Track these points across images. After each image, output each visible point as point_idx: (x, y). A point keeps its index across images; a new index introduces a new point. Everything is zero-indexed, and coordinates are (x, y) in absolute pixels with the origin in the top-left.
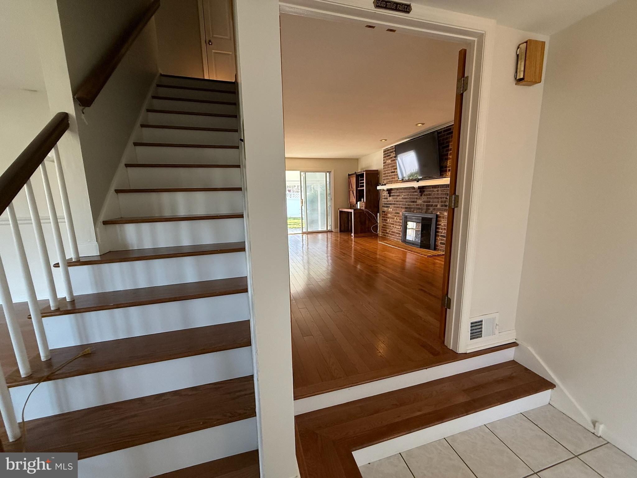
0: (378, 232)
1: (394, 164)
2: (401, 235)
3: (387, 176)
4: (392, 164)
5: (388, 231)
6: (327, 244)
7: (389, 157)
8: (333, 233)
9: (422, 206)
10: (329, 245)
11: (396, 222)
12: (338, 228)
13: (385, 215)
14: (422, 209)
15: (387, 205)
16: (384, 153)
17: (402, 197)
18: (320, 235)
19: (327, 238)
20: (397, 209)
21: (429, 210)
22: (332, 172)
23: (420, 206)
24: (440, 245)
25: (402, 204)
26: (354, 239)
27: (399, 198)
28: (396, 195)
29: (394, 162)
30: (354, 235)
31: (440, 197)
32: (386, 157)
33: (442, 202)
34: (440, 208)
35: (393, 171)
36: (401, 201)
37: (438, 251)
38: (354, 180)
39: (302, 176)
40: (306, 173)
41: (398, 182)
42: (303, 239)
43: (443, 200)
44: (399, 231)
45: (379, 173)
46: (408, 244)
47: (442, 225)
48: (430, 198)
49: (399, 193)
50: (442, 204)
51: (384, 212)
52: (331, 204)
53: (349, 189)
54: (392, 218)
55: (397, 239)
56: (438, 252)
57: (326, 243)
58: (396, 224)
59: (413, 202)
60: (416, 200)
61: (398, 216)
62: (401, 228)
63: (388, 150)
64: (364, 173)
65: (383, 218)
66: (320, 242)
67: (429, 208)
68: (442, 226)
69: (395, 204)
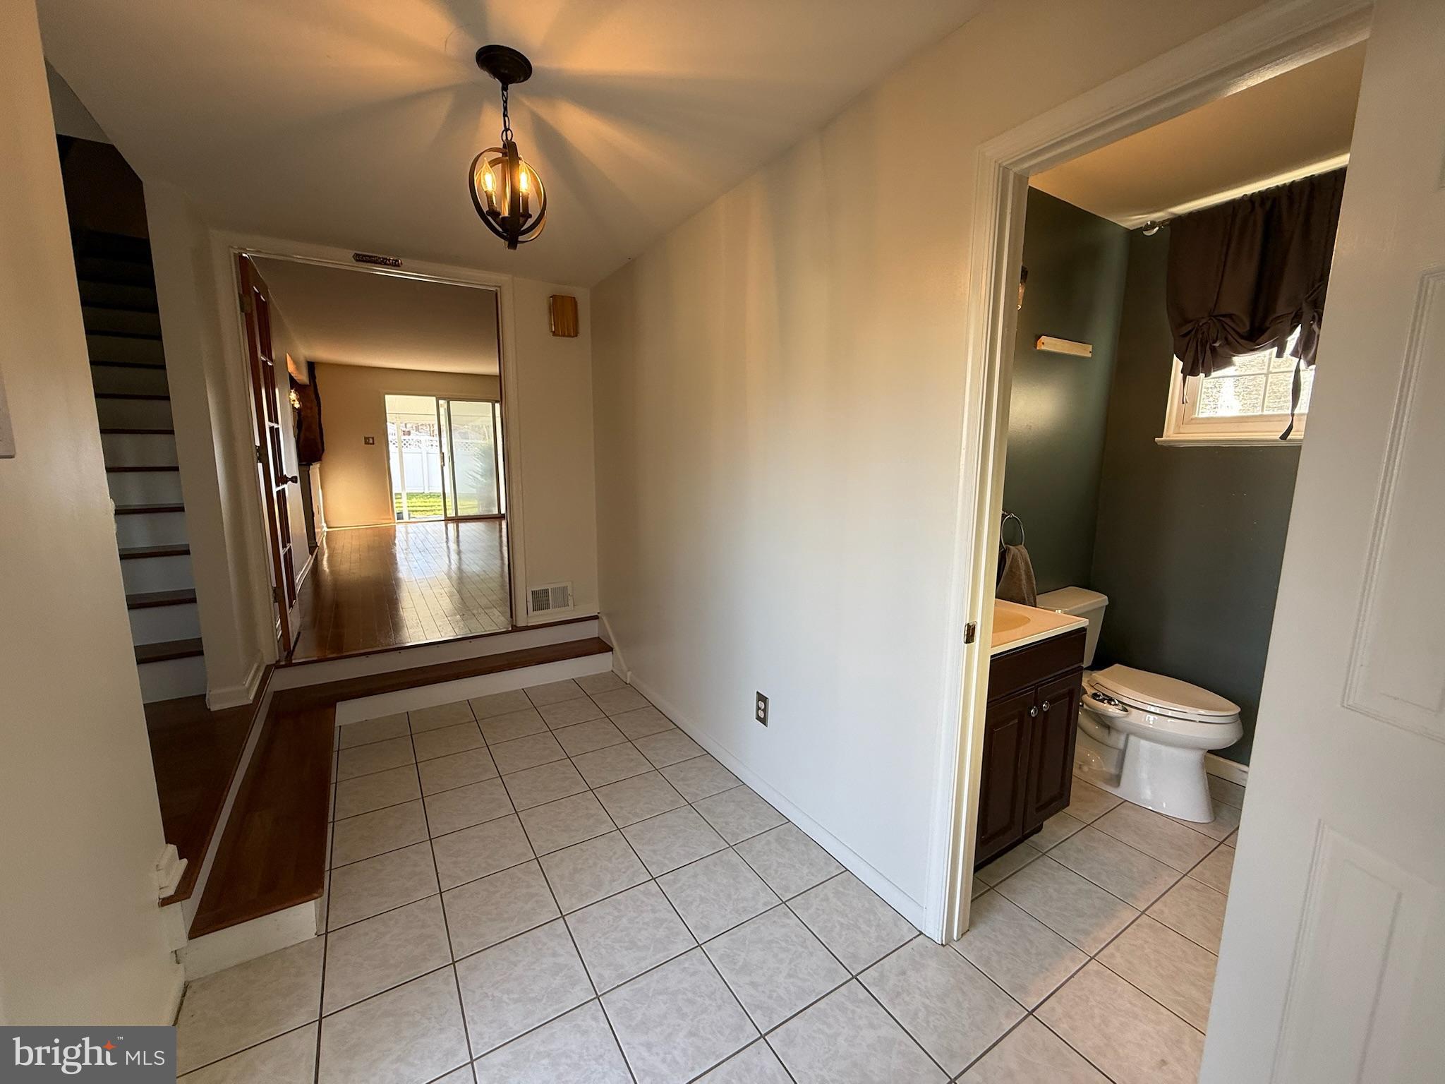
40: (451, 402)
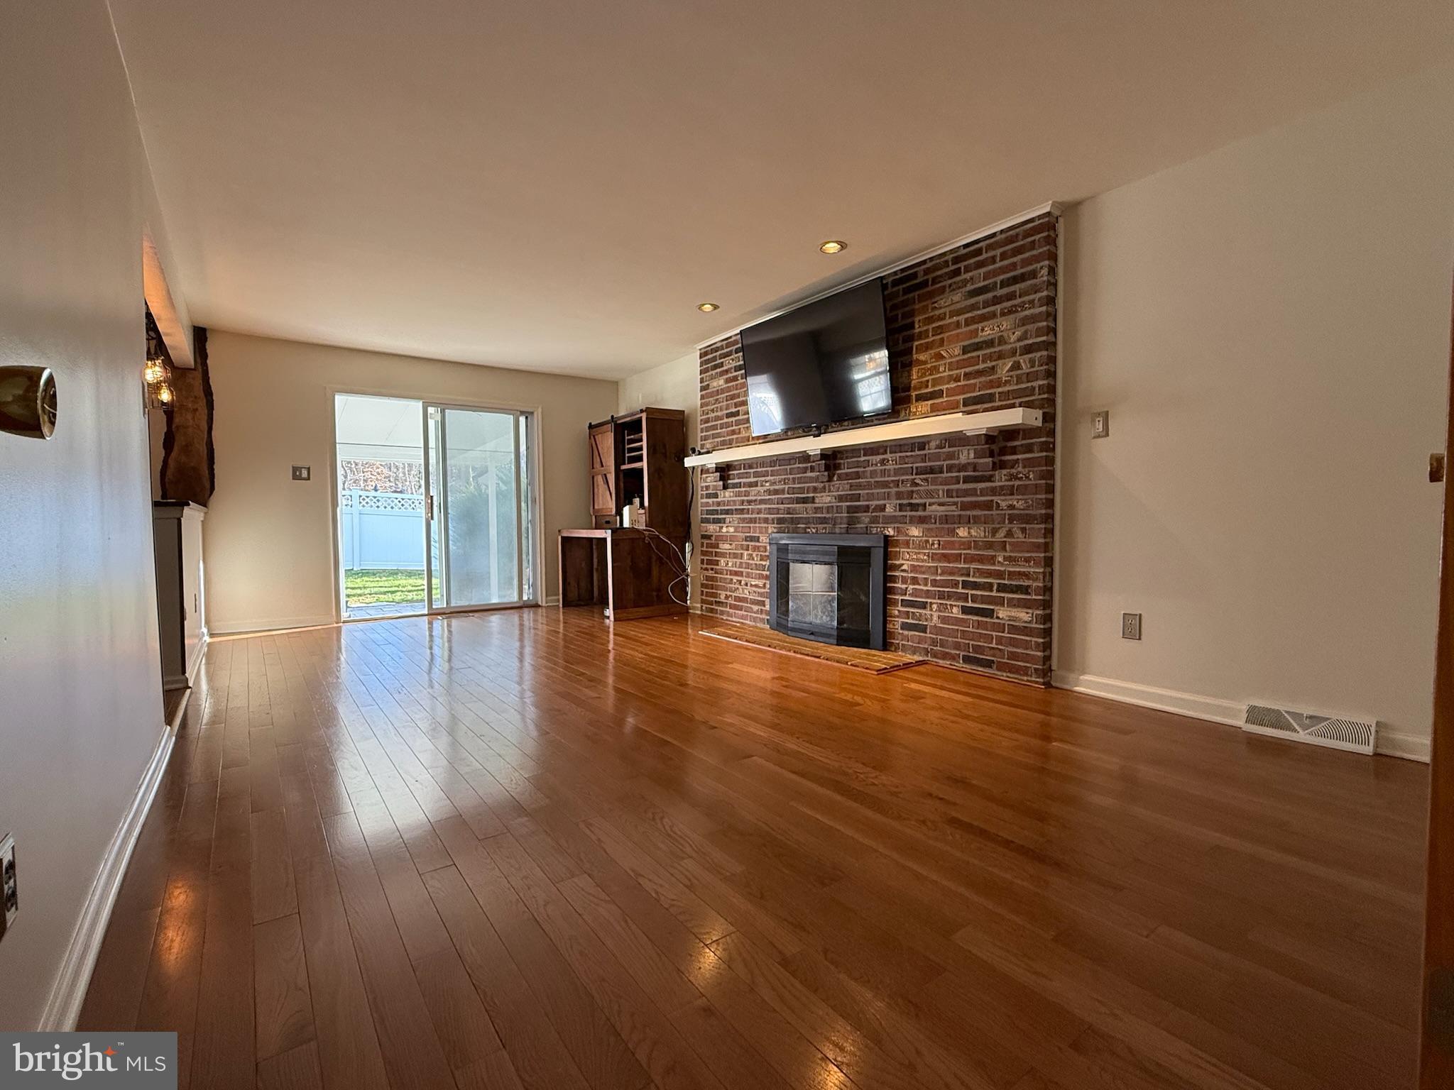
0: (688, 602)
1: (737, 389)
2: (768, 607)
3: (714, 427)
4: (729, 389)
5: (723, 597)
6: (522, 647)
7: (718, 370)
8: (540, 610)
9: (835, 511)
10: (528, 650)
11: (748, 566)
12: (559, 595)
13: (709, 546)
14: (834, 522)
15: (716, 516)
16: (701, 358)
17: (765, 488)
18: (495, 619)
19: (521, 625)
20: (752, 525)
21: (859, 523)
22: (535, 414)
23: (828, 513)
24: (901, 632)
25: (765, 509)
26: (614, 626)
27: (754, 493)
28: (744, 484)
29: (734, 383)
30: (614, 614)
31: (892, 481)
32: (708, 371)
33: (899, 495)
34: (894, 516)
35: (734, 410)
36: (762, 502)
37: (895, 651)
38: (607, 442)
39: (429, 420)
40: (446, 410)
41: (750, 443)
42: (431, 636)
43: (902, 489)
44: (761, 594)
45: (688, 421)
46: (794, 634)
47: (905, 567)
48: (859, 486)
49: (756, 475)
50: (901, 502)
51: (709, 537)
52: (533, 515)
53: (593, 468)
54: (735, 556)
55: (755, 619)
56: (896, 654)
57: (517, 644)
58: (748, 573)
59: (805, 501)
60: (811, 495)
61: (756, 548)
62: (768, 586)
63: (716, 350)
64: (640, 420)
65: (706, 558)
66: (496, 640)
67: (857, 517)
68: (904, 571)
69: (741, 511)
